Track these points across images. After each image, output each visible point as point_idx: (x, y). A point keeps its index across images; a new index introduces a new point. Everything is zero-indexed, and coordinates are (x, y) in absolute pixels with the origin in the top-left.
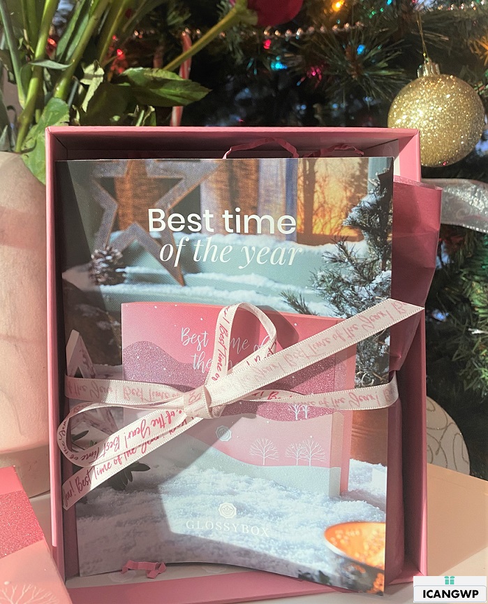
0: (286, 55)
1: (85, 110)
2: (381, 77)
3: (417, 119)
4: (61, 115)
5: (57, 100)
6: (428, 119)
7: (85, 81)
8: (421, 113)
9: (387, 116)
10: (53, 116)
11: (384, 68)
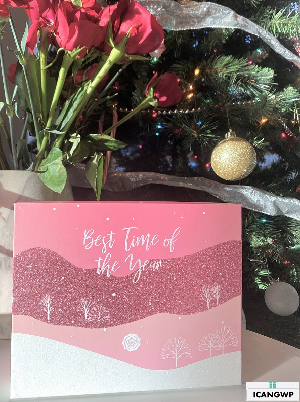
0: (164, 123)
1: (72, 154)
2: (209, 137)
3: (224, 158)
4: (59, 156)
5: (56, 148)
6: (229, 159)
7: (71, 140)
8: (226, 156)
9: (211, 156)
10: (55, 156)
11: (210, 134)
